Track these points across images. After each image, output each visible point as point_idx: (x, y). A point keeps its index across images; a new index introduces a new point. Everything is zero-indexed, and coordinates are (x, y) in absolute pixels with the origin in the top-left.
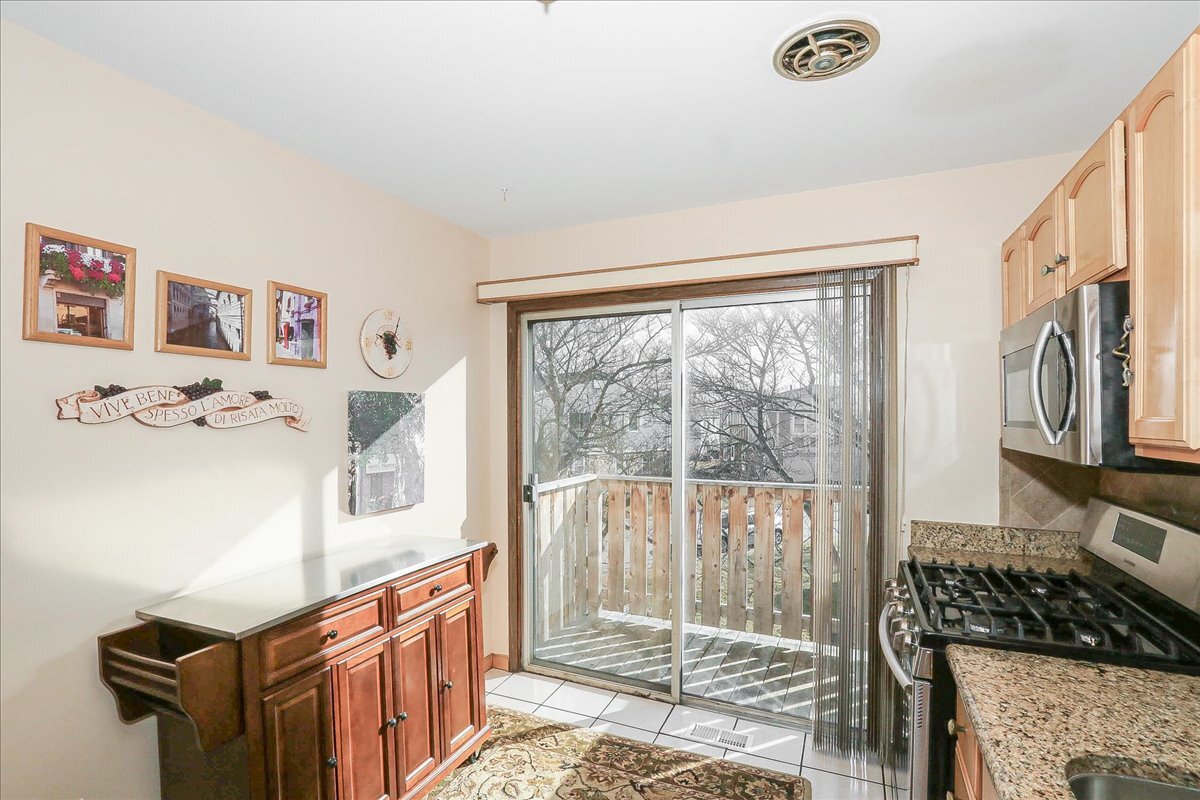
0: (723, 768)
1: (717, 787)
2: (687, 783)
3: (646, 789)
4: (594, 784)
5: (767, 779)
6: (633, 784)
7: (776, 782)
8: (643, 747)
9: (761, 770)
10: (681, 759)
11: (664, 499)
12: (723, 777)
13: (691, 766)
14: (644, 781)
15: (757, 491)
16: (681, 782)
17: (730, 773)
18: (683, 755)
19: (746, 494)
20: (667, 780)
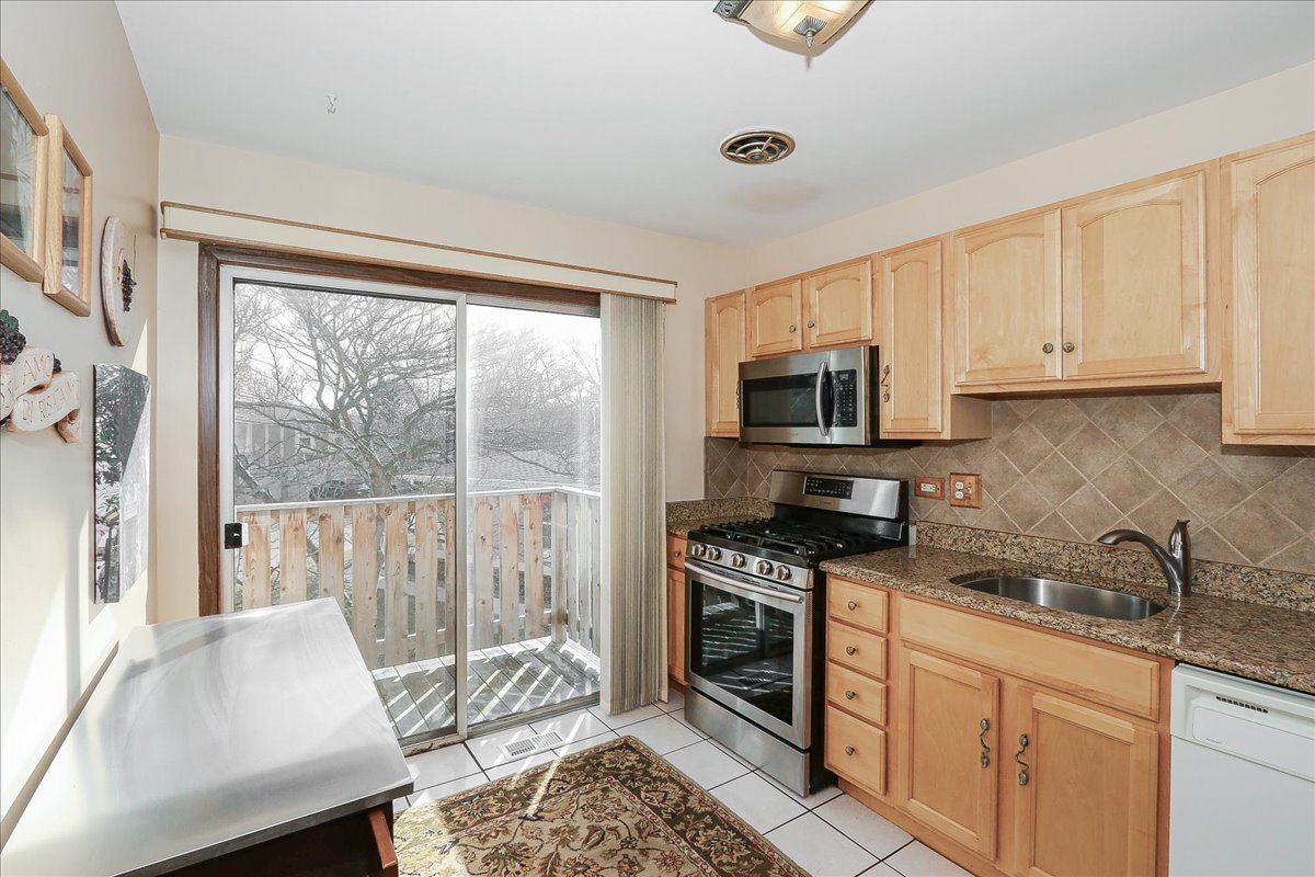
0: (571, 762)
1: (587, 776)
2: (562, 788)
3: (540, 814)
4: (492, 843)
5: (609, 750)
6: (526, 818)
7: (616, 748)
8: (488, 788)
9: (597, 748)
10: (533, 777)
11: (296, 529)
12: (581, 768)
13: (549, 776)
14: (531, 811)
15: (418, 506)
16: (558, 791)
17: (580, 762)
18: (531, 773)
19: (405, 510)
20: (545, 798)
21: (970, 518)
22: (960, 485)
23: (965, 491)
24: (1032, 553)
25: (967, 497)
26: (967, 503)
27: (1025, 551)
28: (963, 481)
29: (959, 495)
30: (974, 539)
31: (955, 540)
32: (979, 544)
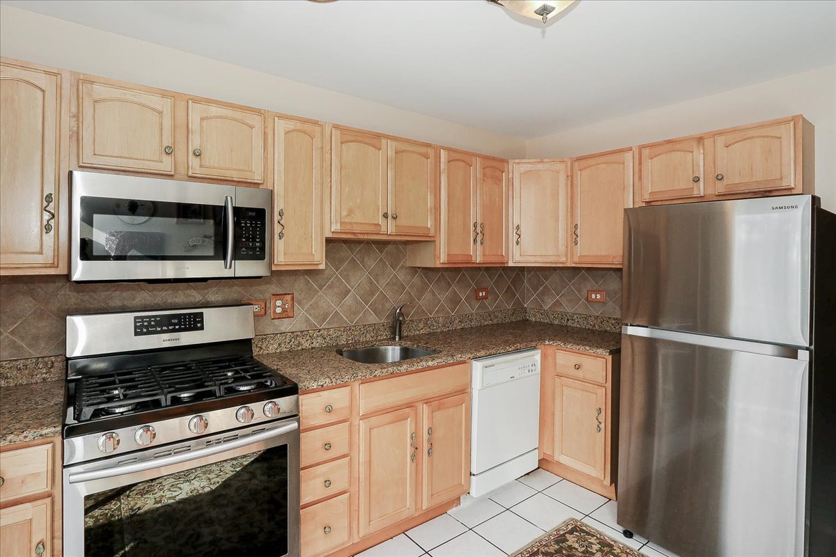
21: (286, 325)
22: (279, 303)
23: (283, 307)
24: (328, 339)
25: (284, 311)
26: (285, 315)
27: (325, 338)
28: (282, 300)
29: (279, 310)
30: (293, 340)
31: (279, 344)
32: (296, 342)
